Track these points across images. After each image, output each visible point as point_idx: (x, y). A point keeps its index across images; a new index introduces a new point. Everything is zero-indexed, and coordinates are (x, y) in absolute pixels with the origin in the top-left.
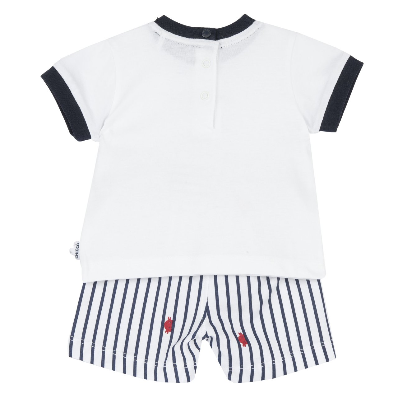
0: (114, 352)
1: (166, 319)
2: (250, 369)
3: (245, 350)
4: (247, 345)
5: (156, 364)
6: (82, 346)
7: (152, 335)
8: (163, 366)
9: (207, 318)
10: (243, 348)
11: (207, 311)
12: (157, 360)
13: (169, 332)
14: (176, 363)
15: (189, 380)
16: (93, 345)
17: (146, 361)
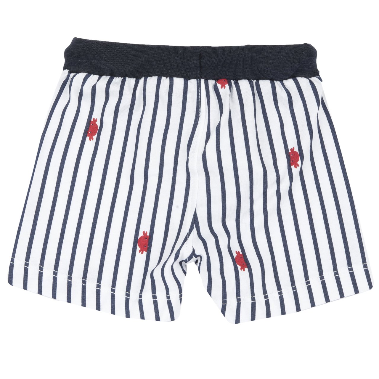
0: (70, 278)
1: (141, 234)
2: (250, 302)
3: (244, 275)
4: (246, 269)
5: (128, 295)
6: (26, 271)
7: (121, 256)
8: (138, 298)
9: (195, 231)
10: (241, 272)
11: (195, 221)
12: (128, 289)
13: (144, 252)
14: (156, 294)
15: (173, 318)
16: (41, 269)
17: (113, 290)
